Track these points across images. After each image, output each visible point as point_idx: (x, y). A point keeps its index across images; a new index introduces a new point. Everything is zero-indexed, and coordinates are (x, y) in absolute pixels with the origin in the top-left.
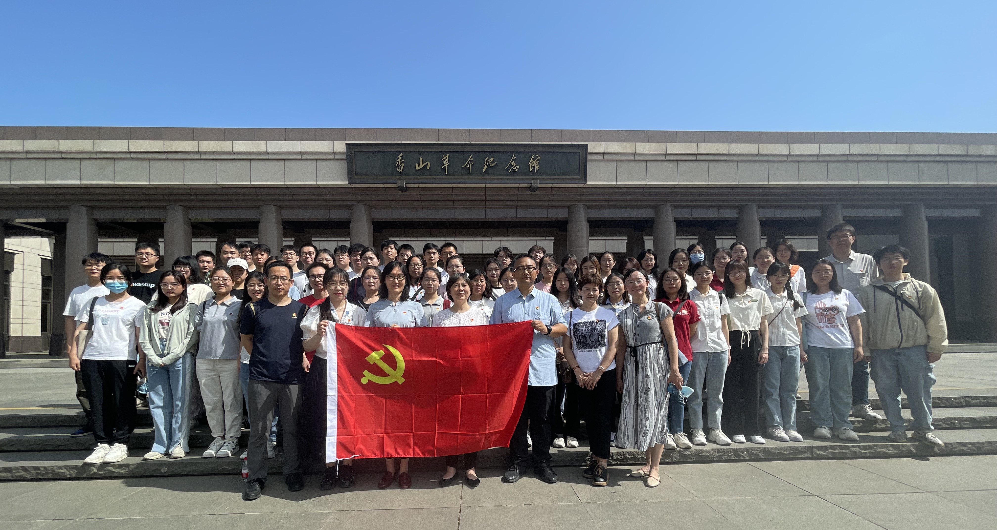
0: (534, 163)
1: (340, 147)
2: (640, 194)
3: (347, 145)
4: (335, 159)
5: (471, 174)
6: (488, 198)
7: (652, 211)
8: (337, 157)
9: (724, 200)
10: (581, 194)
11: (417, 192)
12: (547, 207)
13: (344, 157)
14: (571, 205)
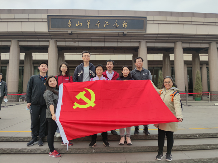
0: (125, 24)
1: (45, 16)
2: (168, 37)
3: (48, 16)
4: (42, 21)
5: (99, 28)
6: (106, 38)
7: (173, 44)
8: (43, 20)
9: (203, 40)
10: (144, 37)
11: (76, 35)
12: (130, 42)
13: (47, 20)
14: (140, 41)
